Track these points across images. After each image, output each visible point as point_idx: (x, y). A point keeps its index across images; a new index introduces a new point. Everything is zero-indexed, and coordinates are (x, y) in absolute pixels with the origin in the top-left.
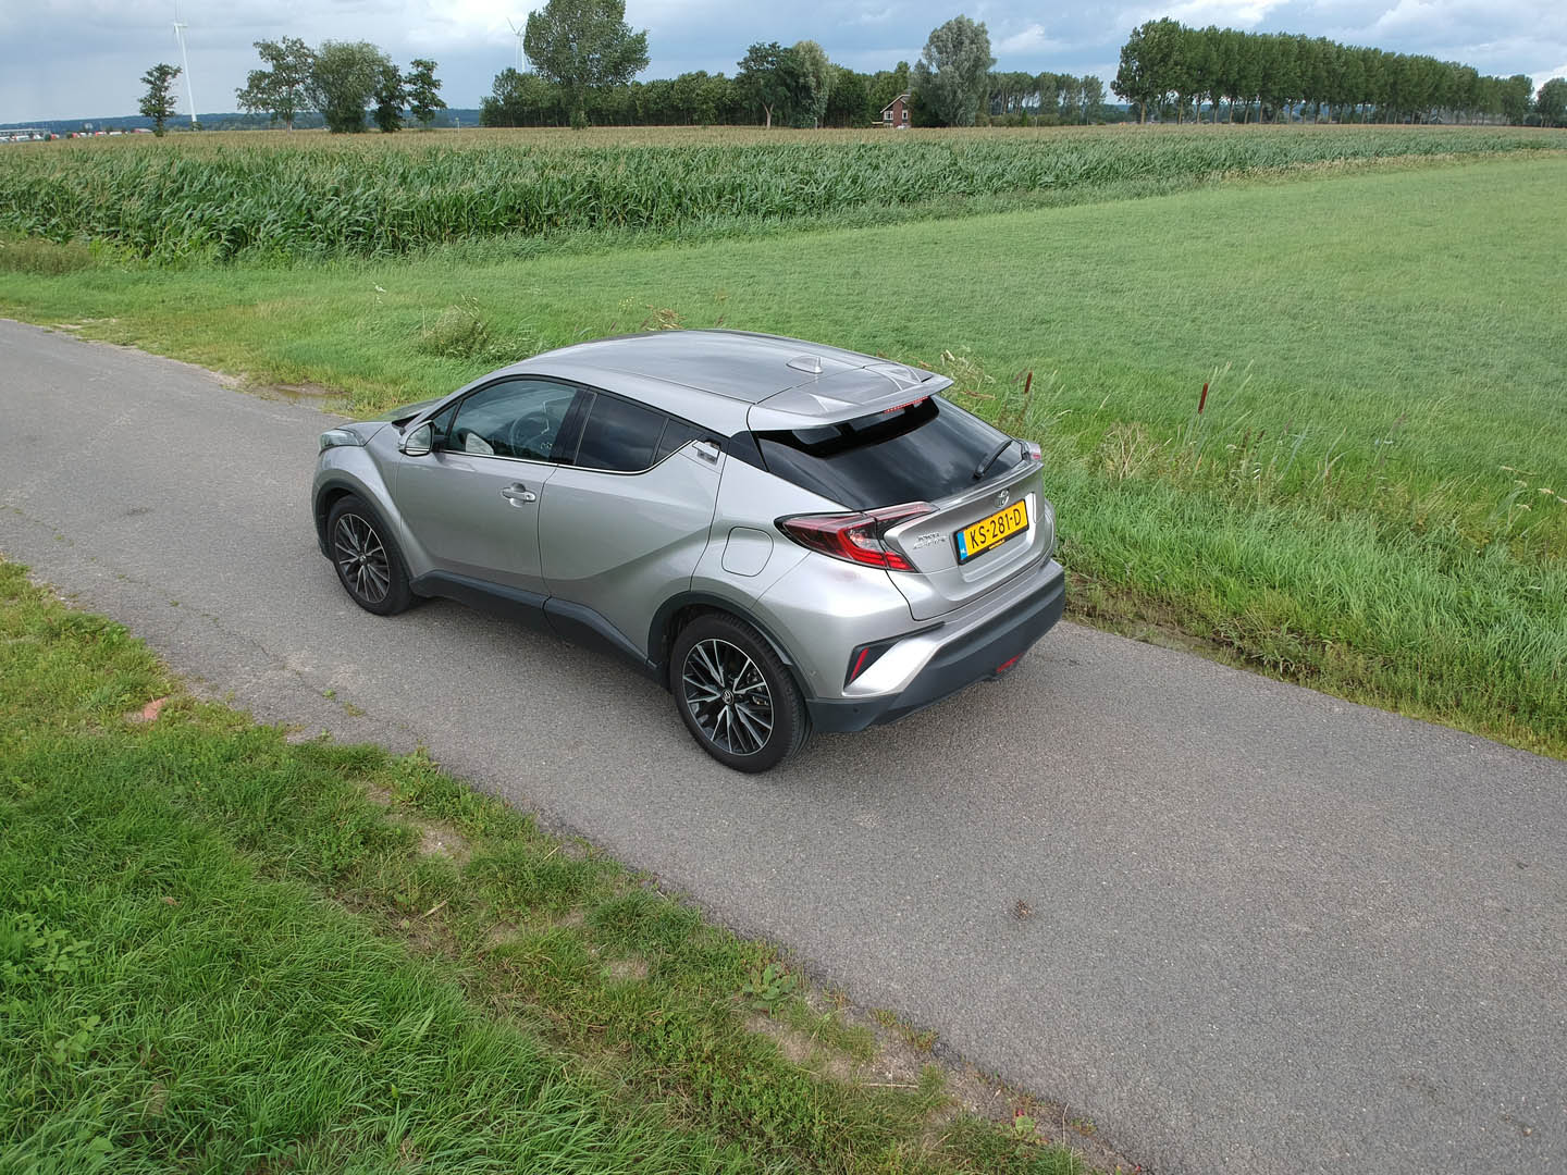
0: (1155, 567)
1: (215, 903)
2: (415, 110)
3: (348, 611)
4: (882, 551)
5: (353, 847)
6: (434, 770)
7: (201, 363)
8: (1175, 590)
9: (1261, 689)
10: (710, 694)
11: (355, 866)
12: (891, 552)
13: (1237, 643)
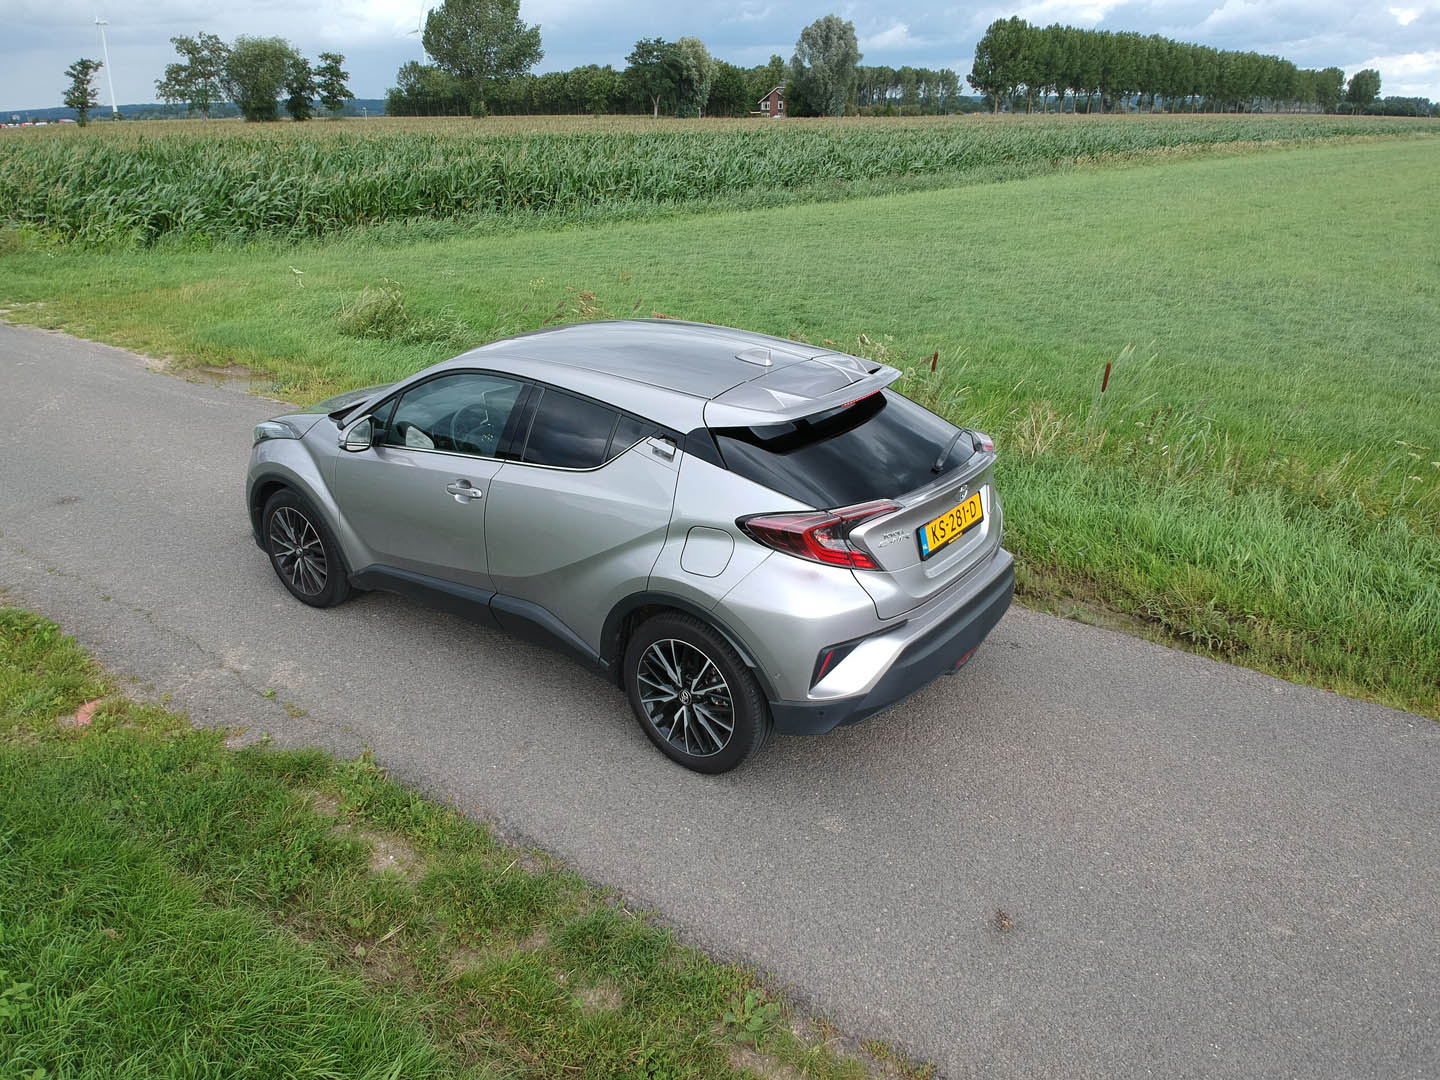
0: (1077, 545)
1: (159, 936)
2: (324, 100)
3: (282, 603)
4: (847, 551)
5: (301, 865)
6: (381, 776)
7: (128, 346)
8: (1099, 567)
9: (1198, 670)
10: (665, 694)
11: (304, 887)
12: (856, 551)
13: (1164, 620)
